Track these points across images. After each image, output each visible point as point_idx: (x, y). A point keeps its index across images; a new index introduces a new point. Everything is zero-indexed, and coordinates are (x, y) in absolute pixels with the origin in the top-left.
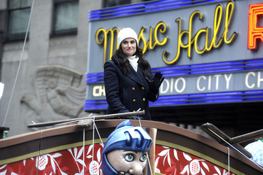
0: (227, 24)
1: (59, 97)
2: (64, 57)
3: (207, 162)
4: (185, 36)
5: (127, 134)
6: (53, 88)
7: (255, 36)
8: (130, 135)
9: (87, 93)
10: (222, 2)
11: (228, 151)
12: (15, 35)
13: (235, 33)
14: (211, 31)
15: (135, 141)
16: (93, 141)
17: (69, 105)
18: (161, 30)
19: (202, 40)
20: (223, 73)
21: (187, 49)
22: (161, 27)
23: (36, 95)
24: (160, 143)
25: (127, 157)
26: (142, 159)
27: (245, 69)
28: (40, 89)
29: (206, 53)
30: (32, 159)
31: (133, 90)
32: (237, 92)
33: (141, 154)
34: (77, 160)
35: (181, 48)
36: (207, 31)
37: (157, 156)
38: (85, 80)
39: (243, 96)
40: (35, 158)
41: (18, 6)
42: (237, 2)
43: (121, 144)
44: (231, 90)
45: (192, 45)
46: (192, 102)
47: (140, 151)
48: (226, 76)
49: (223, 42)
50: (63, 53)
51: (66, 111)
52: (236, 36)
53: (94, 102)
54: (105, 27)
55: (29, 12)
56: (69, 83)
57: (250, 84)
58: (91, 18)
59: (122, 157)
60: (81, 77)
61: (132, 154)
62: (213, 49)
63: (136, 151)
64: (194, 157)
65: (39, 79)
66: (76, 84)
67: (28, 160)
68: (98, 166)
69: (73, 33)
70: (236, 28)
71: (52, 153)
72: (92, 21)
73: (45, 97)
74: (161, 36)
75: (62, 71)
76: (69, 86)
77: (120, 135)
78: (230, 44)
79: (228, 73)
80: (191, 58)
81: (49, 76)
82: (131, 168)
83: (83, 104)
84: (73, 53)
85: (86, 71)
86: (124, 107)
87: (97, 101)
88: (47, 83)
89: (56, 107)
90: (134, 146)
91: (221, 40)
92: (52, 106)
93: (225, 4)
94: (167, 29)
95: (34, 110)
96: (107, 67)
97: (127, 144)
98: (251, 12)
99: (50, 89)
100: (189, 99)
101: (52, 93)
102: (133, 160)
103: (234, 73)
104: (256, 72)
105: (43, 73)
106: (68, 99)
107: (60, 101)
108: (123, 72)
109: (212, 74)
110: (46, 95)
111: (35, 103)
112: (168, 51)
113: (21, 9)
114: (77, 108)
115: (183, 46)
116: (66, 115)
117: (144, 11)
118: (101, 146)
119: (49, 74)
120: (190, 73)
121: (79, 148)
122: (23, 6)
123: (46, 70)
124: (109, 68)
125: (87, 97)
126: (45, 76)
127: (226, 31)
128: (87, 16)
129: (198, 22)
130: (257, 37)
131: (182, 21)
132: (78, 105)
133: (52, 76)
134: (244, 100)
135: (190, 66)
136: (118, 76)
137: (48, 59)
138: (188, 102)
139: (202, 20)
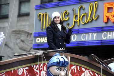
0: (94, 11)
1: (21, 42)
2: (24, 25)
3: (92, 71)
4: (76, 16)
5: (58, 59)
6: (19, 39)
7: (106, 17)
8: (59, 59)
9: (34, 41)
10: (92, 2)
11: (101, 67)
12: (2, 15)
13: (98, 15)
14: (87, 14)
15: (62, 62)
16: (43, 62)
17: (26, 46)
18: (66, 14)
19: (84, 18)
20: (93, 33)
21: (77, 22)
22: (66, 13)
23: (11, 42)
24: (72, 63)
25: (58, 69)
26: (64, 70)
27: (102, 31)
28: (13, 39)
29: (85, 24)
30: (16, 70)
31: (60, 39)
32: (99, 41)
33: (64, 68)
34: (35, 70)
35: (75, 22)
36: (86, 14)
37: (70, 69)
38: (33, 35)
39: (101, 42)
40: (17, 69)
41: (4, 3)
42: (99, 2)
43: (55, 63)
44: (96, 40)
45: (80, 20)
46: (79, 45)
47: (63, 67)
48: (94, 34)
49: (93, 19)
50: (23, 23)
51: (24, 49)
52: (98, 16)
53: (37, 45)
54: (42, 12)
55: (9, 6)
56: (26, 36)
57: (104, 37)
58: (36, 8)
59: (55, 69)
60: (31, 34)
61: (60, 68)
62: (88, 22)
63: (62, 67)
64: (86, 69)
65: (13, 35)
66: (29, 37)
67: (14, 70)
68: (45, 73)
69: (28, 15)
70: (98, 13)
71: (24, 67)
72: (36, 10)
73: (15, 43)
74: (66, 16)
75: (23, 31)
76: (26, 38)
77: (54, 59)
78: (96, 20)
79: (95, 33)
80: (79, 26)
81: (17, 33)
82: (60, 74)
83: (32, 46)
84: (28, 23)
85: (33, 31)
86: (56, 47)
87: (38, 44)
88: (16, 36)
89: (20, 47)
90: (61, 64)
91: (92, 18)
92: (18, 47)
93: (94, 3)
94: (69, 13)
95: (10, 48)
96: (48, 29)
97: (58, 64)
98: (105, 6)
99: (17, 39)
100: (78, 44)
101: (19, 41)
102: (60, 71)
103: (97, 32)
104: (107, 32)
105: (15, 32)
106: (26, 44)
107: (22, 44)
108: (55, 31)
109: (88, 33)
110: (16, 42)
111: (11, 45)
112: (69, 23)
113: (5, 4)
114: (29, 47)
115: (75, 21)
116: (25, 50)
117: (58, 5)
118: (46, 64)
119: (17, 32)
120: (78, 33)
121: (36, 65)
122: (6, 3)
123: (16, 31)
124: (49, 29)
125: (34, 43)
126: (16, 33)
127: (94, 14)
128: (34, 7)
129: (82, 10)
130: (107, 17)
131: (75, 10)
132: (30, 46)
133: (19, 34)
134: (102, 44)
135: (78, 29)
136: (53, 33)
137: (17, 26)
138: (78, 45)
139: (84, 9)
